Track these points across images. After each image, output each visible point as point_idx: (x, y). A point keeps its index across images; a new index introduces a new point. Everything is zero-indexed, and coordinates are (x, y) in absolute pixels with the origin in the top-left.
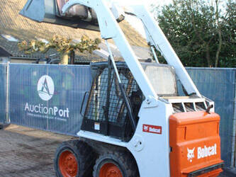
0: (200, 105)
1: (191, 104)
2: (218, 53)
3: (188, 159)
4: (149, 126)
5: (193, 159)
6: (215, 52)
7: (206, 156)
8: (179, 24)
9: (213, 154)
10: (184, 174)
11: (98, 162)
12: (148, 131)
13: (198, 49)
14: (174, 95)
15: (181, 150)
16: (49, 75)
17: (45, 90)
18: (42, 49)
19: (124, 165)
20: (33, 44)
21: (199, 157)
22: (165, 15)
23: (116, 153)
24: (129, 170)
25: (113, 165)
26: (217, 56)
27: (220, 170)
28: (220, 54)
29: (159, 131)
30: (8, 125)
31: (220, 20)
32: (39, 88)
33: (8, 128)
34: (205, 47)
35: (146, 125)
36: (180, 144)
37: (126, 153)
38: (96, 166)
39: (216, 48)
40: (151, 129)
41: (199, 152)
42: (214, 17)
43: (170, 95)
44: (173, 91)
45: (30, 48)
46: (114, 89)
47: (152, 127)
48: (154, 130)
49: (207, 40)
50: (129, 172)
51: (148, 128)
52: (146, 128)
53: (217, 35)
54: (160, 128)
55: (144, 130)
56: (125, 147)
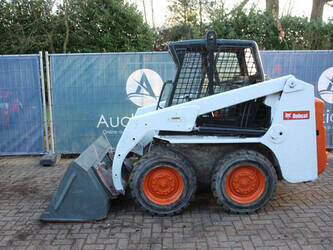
4: (293, 113)
12: (291, 118)
29: (306, 116)
35: (289, 112)
40: (294, 116)
47: (297, 113)
52: (288, 115)
55: (285, 118)
56: (259, 143)
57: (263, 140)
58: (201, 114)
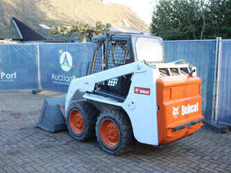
0: (185, 70)
1: (177, 69)
2: (202, 33)
3: (174, 116)
4: (140, 88)
5: (177, 116)
6: (200, 32)
7: (189, 113)
8: (172, 12)
9: (195, 111)
10: (169, 128)
11: (99, 119)
12: (139, 93)
13: (187, 30)
14: (162, 62)
15: (167, 108)
16: (68, 51)
17: (65, 63)
18: (65, 33)
19: (120, 122)
20: (59, 29)
21: (183, 114)
22: (162, 5)
23: (113, 112)
24: (124, 126)
25: (110, 121)
26: (202, 35)
27: (202, 124)
28: (204, 33)
29: (148, 92)
30: (40, 91)
31: (204, 7)
32: (61, 62)
33: (40, 93)
34: (192, 28)
35: (137, 88)
36: (166, 103)
37: (121, 111)
38: (97, 123)
39: (201, 29)
40: (141, 91)
41: (183, 110)
42: (200, 4)
43: (158, 62)
44: (161, 58)
45: (58, 33)
46: (112, 58)
47: (142, 89)
48: (144, 92)
49: (193, 23)
50: (124, 127)
51: (139, 90)
52: (137, 90)
53: (202, 19)
54: (149, 89)
55: (135, 92)
56: (121, 107)
57: (123, 105)
58: (97, 82)
